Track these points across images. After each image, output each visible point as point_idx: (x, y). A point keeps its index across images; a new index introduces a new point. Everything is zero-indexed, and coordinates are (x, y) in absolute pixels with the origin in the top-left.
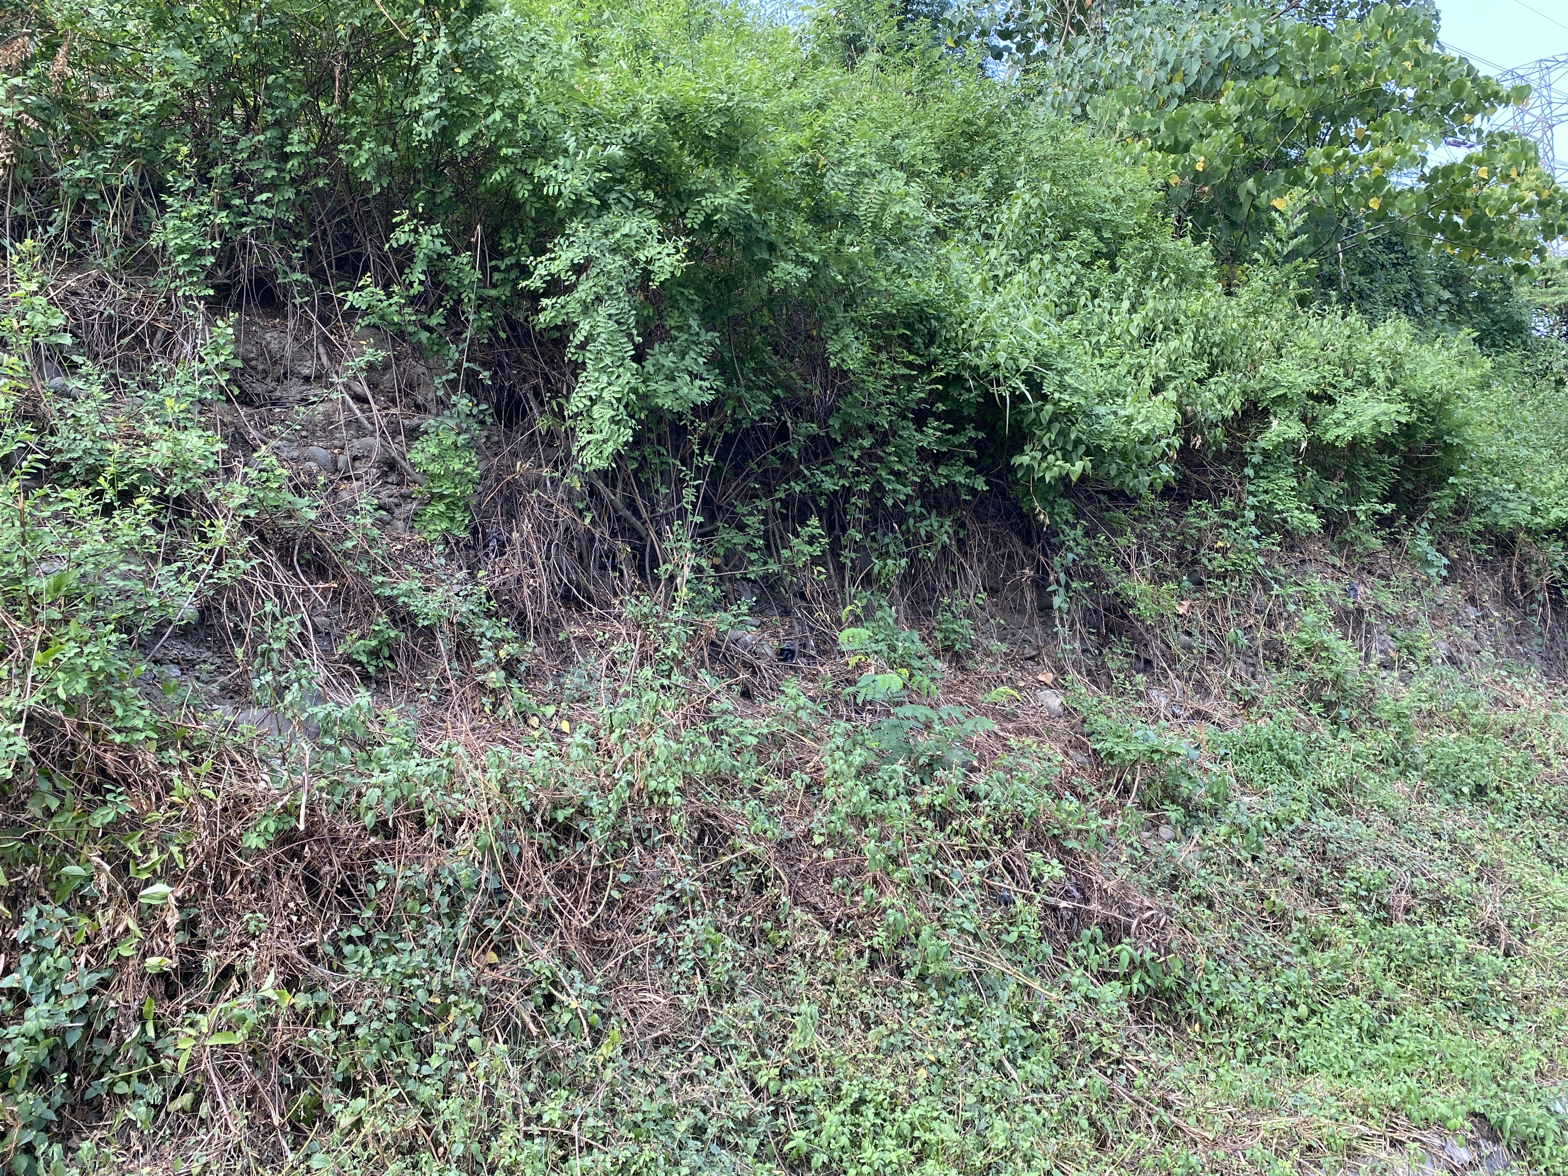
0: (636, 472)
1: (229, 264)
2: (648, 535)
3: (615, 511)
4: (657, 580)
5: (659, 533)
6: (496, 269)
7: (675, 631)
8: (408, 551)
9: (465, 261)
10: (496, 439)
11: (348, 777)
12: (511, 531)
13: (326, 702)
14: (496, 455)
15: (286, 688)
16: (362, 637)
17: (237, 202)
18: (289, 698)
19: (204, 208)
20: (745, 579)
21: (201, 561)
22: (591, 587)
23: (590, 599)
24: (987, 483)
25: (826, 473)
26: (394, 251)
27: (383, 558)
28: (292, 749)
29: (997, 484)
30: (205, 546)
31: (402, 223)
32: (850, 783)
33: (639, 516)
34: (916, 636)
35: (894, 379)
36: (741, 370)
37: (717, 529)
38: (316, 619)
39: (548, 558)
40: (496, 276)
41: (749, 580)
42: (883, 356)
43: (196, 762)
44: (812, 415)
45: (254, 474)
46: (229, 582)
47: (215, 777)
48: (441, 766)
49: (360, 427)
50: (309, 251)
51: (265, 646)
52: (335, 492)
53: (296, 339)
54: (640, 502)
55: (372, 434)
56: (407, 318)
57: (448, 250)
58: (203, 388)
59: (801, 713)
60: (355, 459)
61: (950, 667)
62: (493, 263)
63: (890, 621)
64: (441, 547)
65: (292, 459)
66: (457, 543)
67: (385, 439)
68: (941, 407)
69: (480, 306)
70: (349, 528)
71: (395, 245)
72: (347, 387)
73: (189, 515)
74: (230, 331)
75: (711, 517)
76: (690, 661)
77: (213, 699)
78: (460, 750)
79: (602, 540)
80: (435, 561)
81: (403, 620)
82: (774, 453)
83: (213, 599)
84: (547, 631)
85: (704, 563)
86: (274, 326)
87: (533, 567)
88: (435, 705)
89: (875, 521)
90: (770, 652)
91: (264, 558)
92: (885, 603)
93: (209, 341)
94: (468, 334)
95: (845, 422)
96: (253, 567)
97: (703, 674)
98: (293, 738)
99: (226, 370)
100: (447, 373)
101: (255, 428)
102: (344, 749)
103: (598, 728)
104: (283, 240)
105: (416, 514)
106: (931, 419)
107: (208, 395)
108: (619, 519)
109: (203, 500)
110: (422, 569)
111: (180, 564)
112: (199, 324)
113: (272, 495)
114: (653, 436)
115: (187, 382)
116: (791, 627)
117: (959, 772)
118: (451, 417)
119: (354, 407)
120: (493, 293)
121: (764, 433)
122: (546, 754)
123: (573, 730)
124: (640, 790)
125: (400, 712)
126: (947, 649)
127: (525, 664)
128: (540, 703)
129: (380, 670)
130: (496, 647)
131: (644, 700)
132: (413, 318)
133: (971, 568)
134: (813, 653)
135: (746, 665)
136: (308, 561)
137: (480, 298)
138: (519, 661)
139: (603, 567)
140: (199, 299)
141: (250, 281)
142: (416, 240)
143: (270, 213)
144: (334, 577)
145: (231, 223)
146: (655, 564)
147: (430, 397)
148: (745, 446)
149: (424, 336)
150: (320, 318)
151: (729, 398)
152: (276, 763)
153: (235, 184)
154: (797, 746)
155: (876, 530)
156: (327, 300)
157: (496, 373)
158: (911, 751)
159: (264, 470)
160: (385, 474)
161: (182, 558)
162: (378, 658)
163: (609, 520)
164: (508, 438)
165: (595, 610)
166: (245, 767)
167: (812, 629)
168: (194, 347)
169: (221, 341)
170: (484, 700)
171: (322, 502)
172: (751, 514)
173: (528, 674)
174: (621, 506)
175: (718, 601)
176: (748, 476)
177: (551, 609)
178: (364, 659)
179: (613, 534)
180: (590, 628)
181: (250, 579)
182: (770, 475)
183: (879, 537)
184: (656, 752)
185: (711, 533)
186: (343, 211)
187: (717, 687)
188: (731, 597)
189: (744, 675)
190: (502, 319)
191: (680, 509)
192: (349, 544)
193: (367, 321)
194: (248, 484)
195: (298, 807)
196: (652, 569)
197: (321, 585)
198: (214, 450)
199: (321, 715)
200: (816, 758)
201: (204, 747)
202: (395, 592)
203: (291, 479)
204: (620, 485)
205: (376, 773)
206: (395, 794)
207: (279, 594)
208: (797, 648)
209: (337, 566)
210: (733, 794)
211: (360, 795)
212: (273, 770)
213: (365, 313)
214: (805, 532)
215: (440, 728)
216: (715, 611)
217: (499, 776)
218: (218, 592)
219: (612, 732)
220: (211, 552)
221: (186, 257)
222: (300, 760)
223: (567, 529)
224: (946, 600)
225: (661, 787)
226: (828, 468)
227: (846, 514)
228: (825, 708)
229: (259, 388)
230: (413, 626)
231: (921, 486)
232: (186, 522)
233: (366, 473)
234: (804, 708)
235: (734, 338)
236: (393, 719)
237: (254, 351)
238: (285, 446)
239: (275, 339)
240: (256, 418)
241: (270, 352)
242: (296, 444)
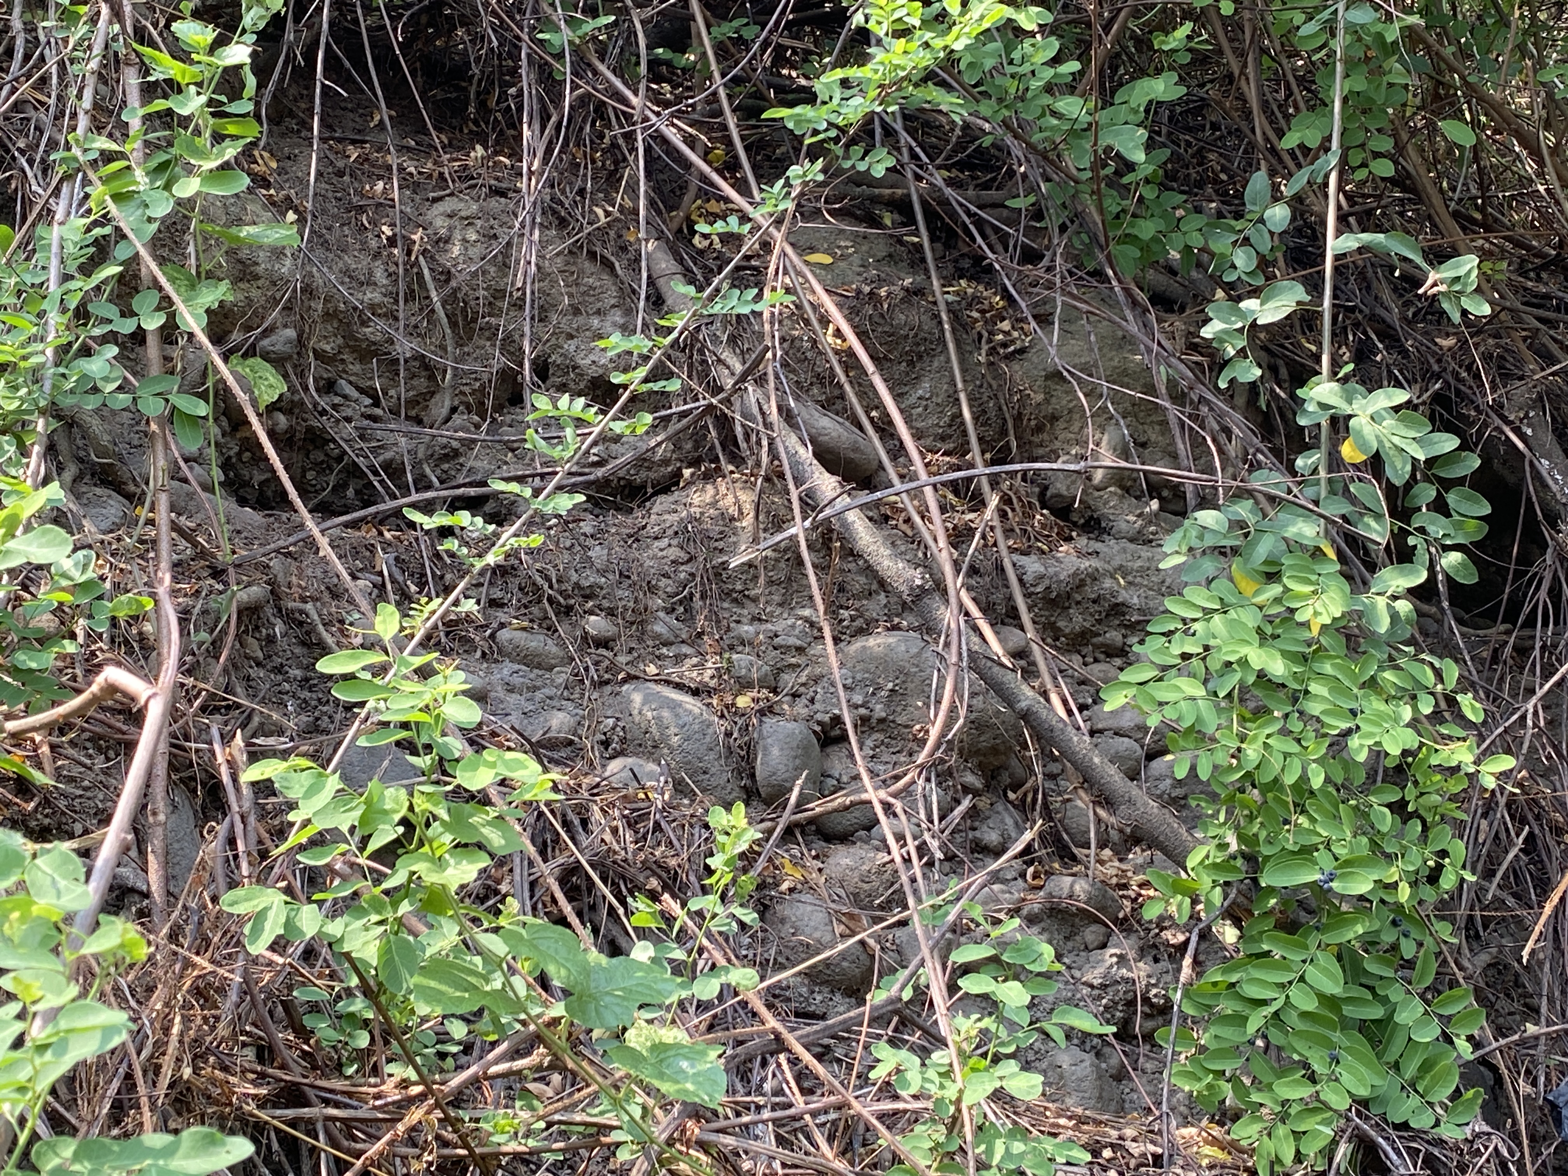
237: (379, 275)
238: (511, 689)
239: (469, 221)
240: (383, 561)
241: (445, 276)
242: (562, 675)
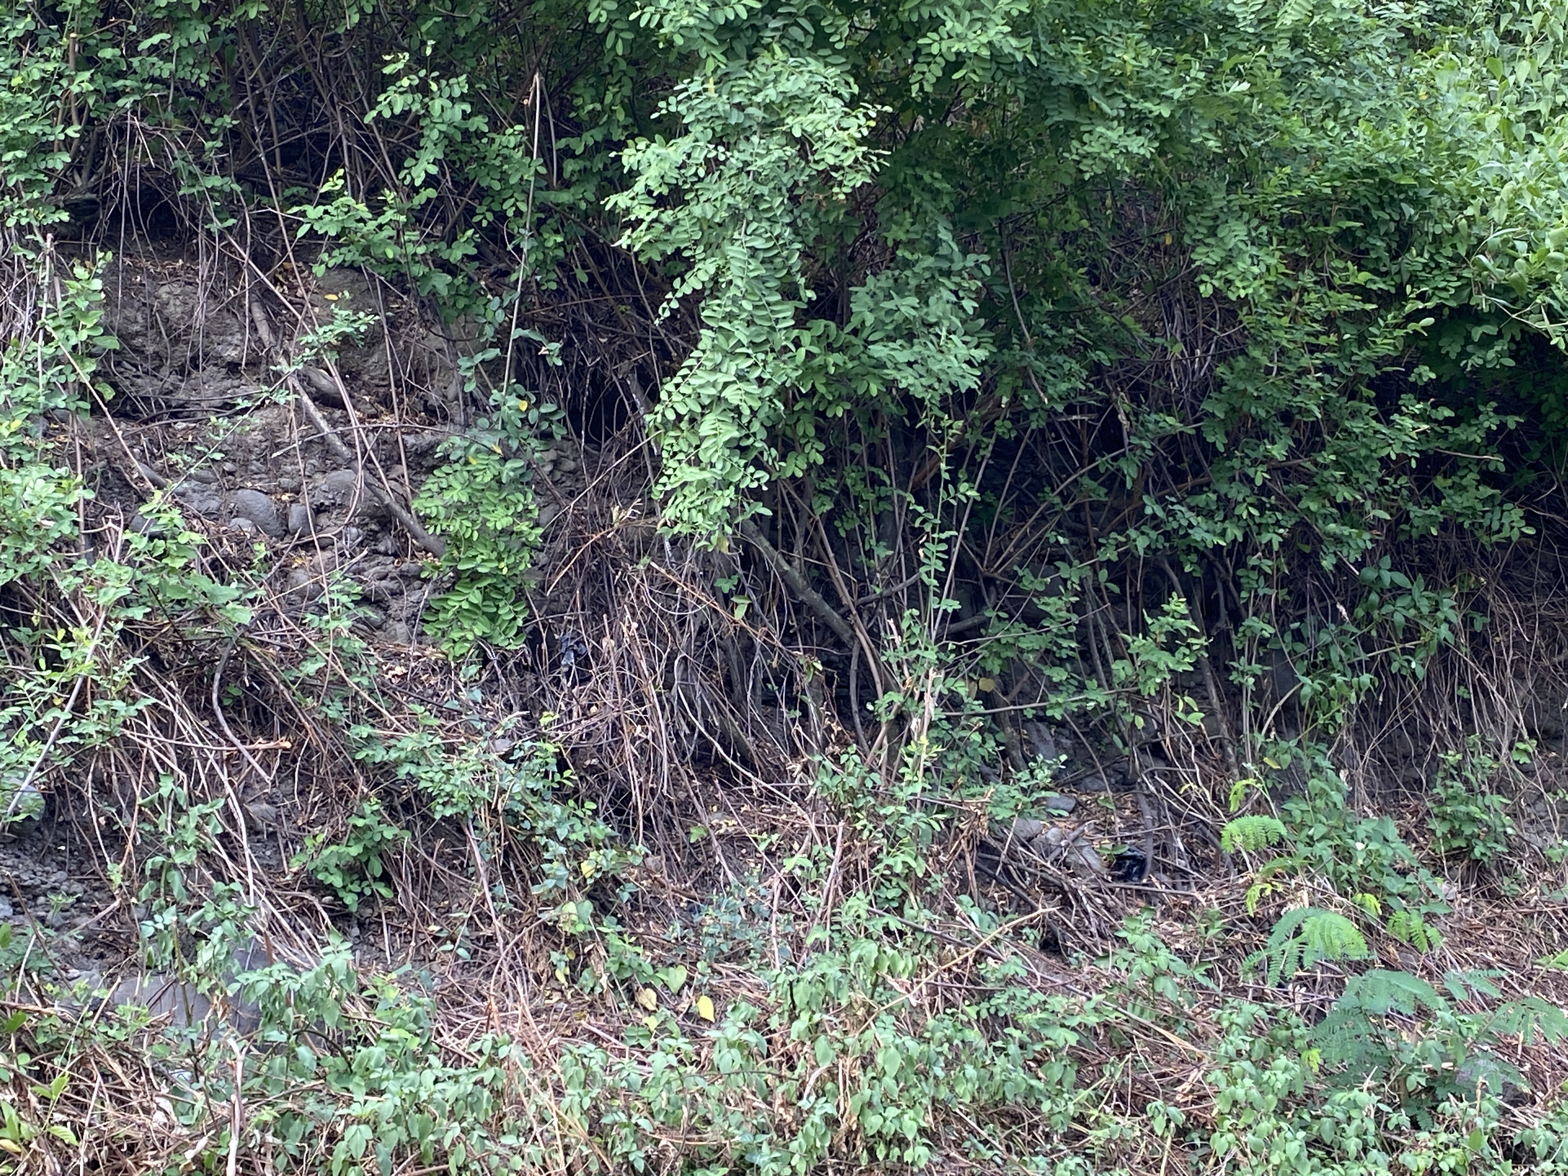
0: (829, 518)
1: (95, 165)
2: (854, 637)
3: (791, 593)
4: (872, 723)
5: (874, 634)
6: (567, 153)
7: (909, 822)
8: (416, 679)
9: (513, 141)
10: (570, 465)
11: (311, 1105)
12: (599, 638)
13: (271, 963)
14: (571, 494)
15: (198, 936)
16: (334, 839)
17: (107, 53)
18: (205, 955)
19: (50, 67)
20: (1041, 718)
21: (48, 705)
22: (749, 741)
23: (746, 762)
24: (1529, 519)
25: (1197, 510)
26: (387, 125)
27: (371, 692)
28: (211, 1052)
29: (1548, 522)
30: (58, 677)
31: (396, 77)
32: (1267, 1125)
33: (837, 604)
34: (1392, 830)
35: (1330, 321)
36: (1027, 316)
37: (985, 624)
38: (251, 808)
39: (668, 686)
40: (570, 166)
41: (1051, 721)
42: (1307, 278)
43: (42, 1076)
44: (1166, 397)
45: (140, 543)
46: (97, 741)
47: (76, 1103)
48: (480, 1082)
49: (328, 451)
50: (234, 133)
51: (159, 859)
52: (284, 573)
53: (213, 295)
54: (837, 574)
55: (349, 464)
56: (410, 249)
57: (480, 123)
58: (51, 389)
59: (1163, 984)
60: (319, 510)
61: (1465, 892)
62: (562, 143)
63: (1337, 798)
64: (473, 669)
65: (207, 514)
66: (503, 661)
67: (372, 472)
68: (1427, 373)
69: (540, 222)
70: (309, 637)
71: (387, 114)
72: (304, 379)
73: (28, 623)
74: (97, 284)
75: (975, 602)
76: (939, 881)
77: (68, 959)
78: (515, 1052)
79: (769, 650)
80: (464, 695)
81: (407, 807)
82: (1094, 474)
83: (69, 774)
84: (669, 824)
85: (962, 688)
86: (174, 274)
87: (640, 702)
88: (465, 967)
89: (1300, 601)
90: (1095, 863)
91: (160, 696)
92: (1326, 764)
93: (61, 304)
94: (519, 274)
95: (1233, 409)
96: (141, 715)
97: (965, 905)
98: (213, 1029)
99: (91, 355)
100: (483, 348)
101: (142, 459)
102: (303, 1051)
103: (767, 1012)
104: (187, 116)
105: (428, 608)
106: (1406, 398)
107: (60, 402)
108: (798, 608)
109: (53, 594)
110: (441, 712)
111: (14, 710)
112: (44, 275)
113: (174, 580)
114: (860, 449)
115: (23, 381)
116: (1137, 812)
117: (1491, 1103)
118: (491, 429)
119: (318, 415)
120: (565, 197)
121: (1074, 436)
122: (674, 1061)
123: (721, 1015)
124: (851, 1133)
125: (402, 981)
126: (1456, 855)
127: (630, 888)
128: (658, 963)
129: (367, 901)
130: (576, 857)
131: (854, 956)
132: (421, 250)
133: (1502, 690)
134: (1182, 864)
135: (1050, 888)
136: (237, 701)
137: (542, 208)
138: (617, 883)
139: (770, 701)
140: (44, 230)
141: (132, 194)
142: (426, 107)
143: (166, 69)
144: (284, 728)
145: (97, 91)
146: (868, 692)
147: (451, 393)
148: (1035, 460)
149: (441, 282)
150: (254, 257)
151: (1004, 371)
152: (182, 1077)
153: (104, 22)
154: (1155, 1051)
155: (1301, 618)
156: (266, 222)
157: (569, 343)
158: (1391, 1062)
159: (161, 536)
160: (373, 537)
161: (15, 700)
162: (363, 878)
163: (781, 610)
164: (592, 461)
165: (757, 783)
166: (128, 1085)
167: (1177, 815)
168: (35, 318)
169: (82, 304)
170: (555, 956)
171: (261, 592)
172: (1051, 591)
173: (634, 907)
174: (801, 583)
175: (988, 762)
176: (1043, 518)
177: (675, 783)
178: (337, 881)
179: (789, 638)
180: (747, 818)
181: (133, 735)
182: (1087, 514)
183: (1308, 632)
184: (879, 1059)
185: (976, 630)
186: (290, 61)
187: (995, 933)
188: (1017, 754)
189: (1045, 908)
190: (580, 243)
191: (913, 587)
192: (310, 668)
193: (338, 257)
194: (130, 563)
195: (223, 1161)
196: (862, 704)
197: (261, 744)
198: (71, 501)
199: (263, 987)
200: (1196, 1075)
201: (55, 1047)
202: (393, 755)
203: (205, 550)
204: (799, 543)
205: (359, 1095)
206: (396, 1135)
207: (186, 764)
208: (1149, 854)
209: (290, 709)
210: (1032, 1144)
211: (332, 1138)
212: (176, 1091)
213: (336, 242)
214: (1159, 625)
215: (475, 1011)
216: (986, 782)
217: (587, 1103)
218: (79, 761)
219: (793, 1018)
220: (66, 687)
221: (20, 154)
222: (225, 1071)
223: (702, 630)
224: (1453, 757)
225: (890, 1129)
226: (1201, 500)
227: (1239, 587)
228: (1210, 974)
229: (148, 387)
230: (424, 817)
231: (1392, 529)
232: (22, 633)
233: (339, 536)
234: (1168, 973)
235: (1013, 257)
236: (392, 994)
237: (140, 319)
238: (194, 491)
239: (177, 296)
240: (144, 441)
241: (167, 320)
242: (214, 486)
